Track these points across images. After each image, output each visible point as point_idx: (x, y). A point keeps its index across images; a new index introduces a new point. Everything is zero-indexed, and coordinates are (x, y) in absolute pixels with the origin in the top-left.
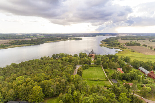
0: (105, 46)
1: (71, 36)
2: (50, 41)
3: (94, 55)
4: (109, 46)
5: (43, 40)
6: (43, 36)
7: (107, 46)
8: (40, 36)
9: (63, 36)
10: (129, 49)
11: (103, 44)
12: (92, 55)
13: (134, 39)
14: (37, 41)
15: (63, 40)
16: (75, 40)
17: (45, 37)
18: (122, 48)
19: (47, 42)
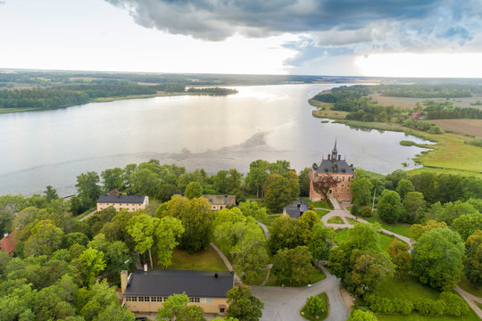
0: (339, 121)
1: (194, 80)
2: (112, 96)
4: (358, 118)
6: (91, 79)
7: (348, 118)
8: (79, 78)
9: (165, 80)
10: (451, 132)
11: (323, 109)
12: (335, 176)
13: (429, 93)
14: (50, 95)
15: (164, 93)
16: (212, 95)
17: (98, 82)
18: (416, 127)
19: (99, 99)
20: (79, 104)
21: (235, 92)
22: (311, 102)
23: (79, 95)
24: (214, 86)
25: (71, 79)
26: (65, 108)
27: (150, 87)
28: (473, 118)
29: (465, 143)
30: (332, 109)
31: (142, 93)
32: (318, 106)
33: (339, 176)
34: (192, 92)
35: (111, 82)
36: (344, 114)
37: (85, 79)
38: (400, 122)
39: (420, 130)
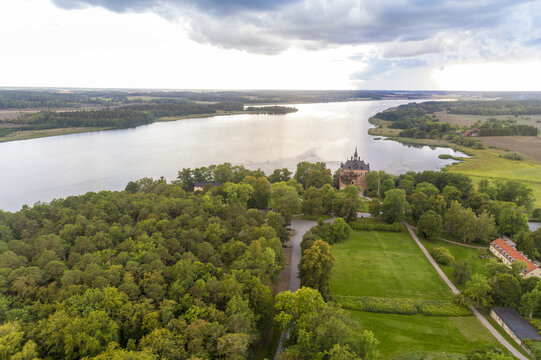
0: (391, 138)
1: (252, 98)
2: (175, 115)
3: (364, 172)
4: (410, 135)
5: (146, 112)
7: (401, 135)
9: (223, 99)
10: (494, 148)
11: (381, 127)
12: (355, 172)
13: (499, 110)
14: (122, 115)
15: (223, 112)
16: (271, 114)
17: (157, 101)
18: (462, 143)
19: (164, 118)
20: (147, 124)
21: (295, 110)
22: (371, 121)
23: (146, 115)
24: (273, 104)
25: (130, 98)
26: (134, 127)
27: (210, 106)
28: (524, 135)
29: (500, 156)
30: (389, 127)
31: (203, 113)
32: (376, 125)
33: (359, 172)
34: (251, 111)
35: (170, 101)
36: (398, 131)
37: (144, 98)
38: (450, 139)
39: (465, 146)
